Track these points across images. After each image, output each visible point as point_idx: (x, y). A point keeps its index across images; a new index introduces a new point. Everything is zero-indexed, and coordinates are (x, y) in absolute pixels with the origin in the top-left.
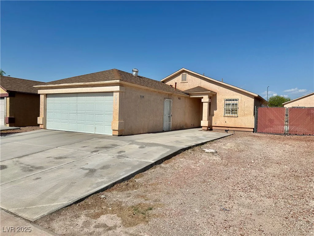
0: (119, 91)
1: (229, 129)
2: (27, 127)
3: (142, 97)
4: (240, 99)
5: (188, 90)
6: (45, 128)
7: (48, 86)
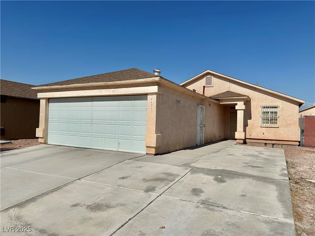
0: (156, 93)
1: (268, 142)
2: (20, 140)
3: (178, 102)
4: (281, 106)
5: (217, 95)
6: (45, 143)
7: (52, 87)
